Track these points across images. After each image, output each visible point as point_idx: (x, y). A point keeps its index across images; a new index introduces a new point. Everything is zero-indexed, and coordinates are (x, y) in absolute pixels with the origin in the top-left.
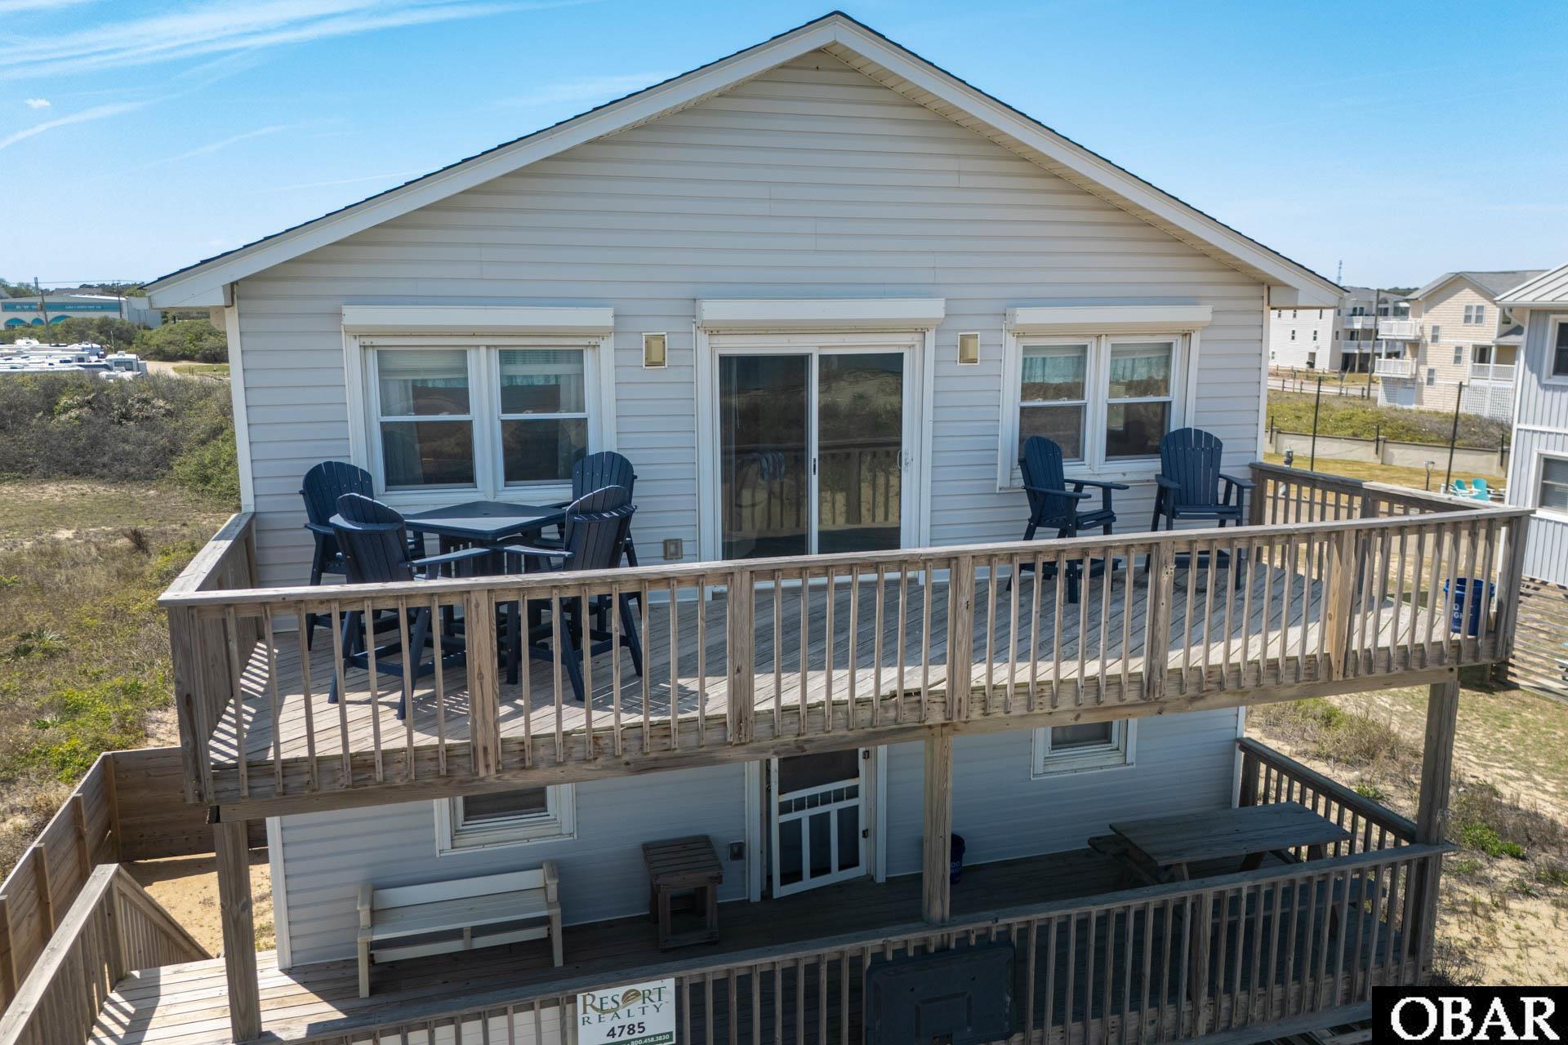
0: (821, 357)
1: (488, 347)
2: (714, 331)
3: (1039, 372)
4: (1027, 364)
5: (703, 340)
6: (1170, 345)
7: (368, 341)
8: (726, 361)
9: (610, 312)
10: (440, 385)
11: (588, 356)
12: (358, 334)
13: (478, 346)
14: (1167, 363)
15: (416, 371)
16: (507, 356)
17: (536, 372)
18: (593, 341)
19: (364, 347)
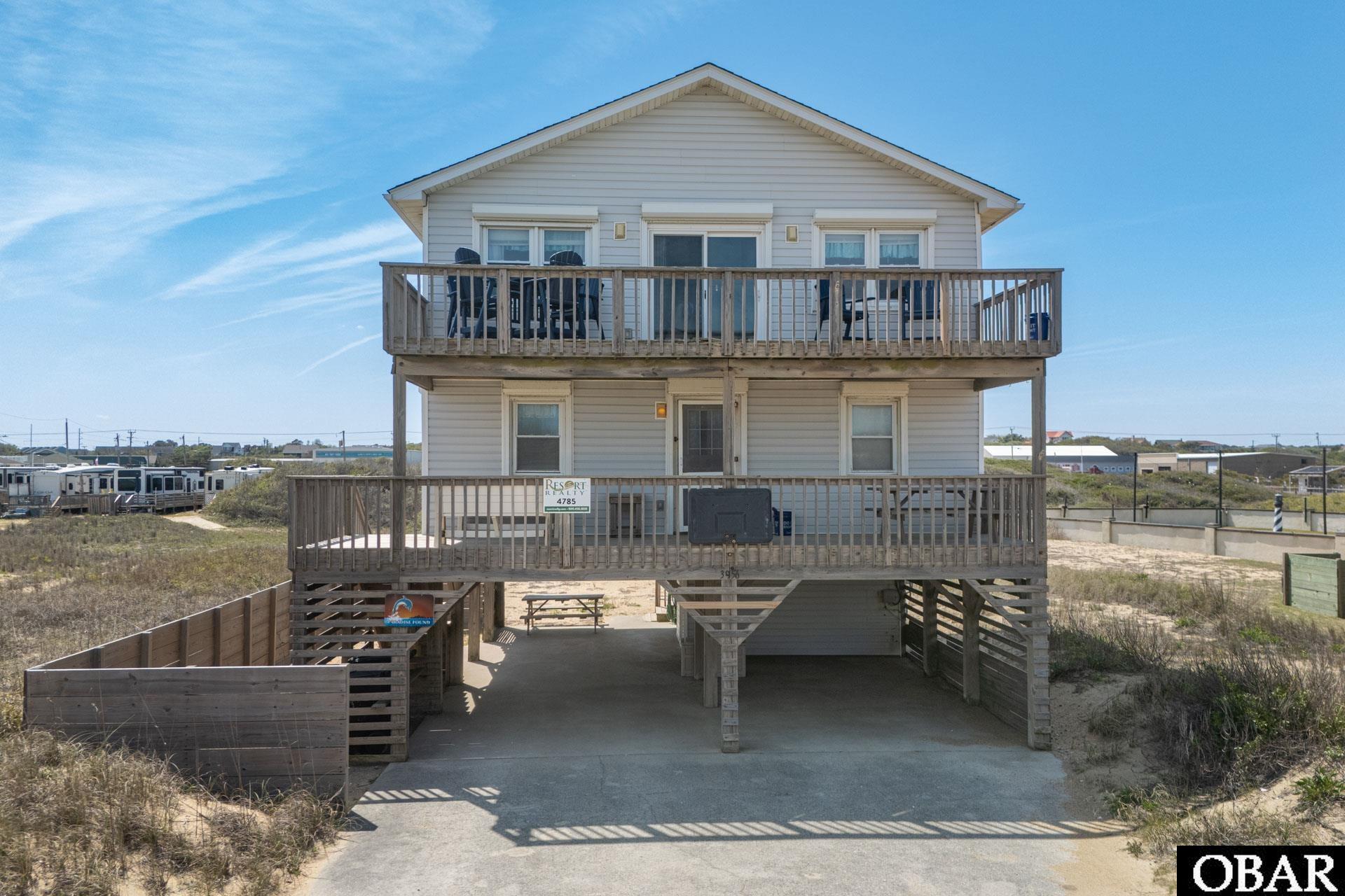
0: (709, 239)
1: (539, 227)
2: (651, 220)
3: (839, 251)
4: (829, 247)
5: (644, 225)
6: (918, 235)
7: (483, 223)
8: (658, 238)
9: (596, 208)
10: (517, 249)
11: (587, 233)
12: (480, 219)
13: (534, 227)
14: (916, 245)
15: (506, 242)
16: (549, 233)
17: (563, 244)
18: (589, 225)
19: (482, 226)
